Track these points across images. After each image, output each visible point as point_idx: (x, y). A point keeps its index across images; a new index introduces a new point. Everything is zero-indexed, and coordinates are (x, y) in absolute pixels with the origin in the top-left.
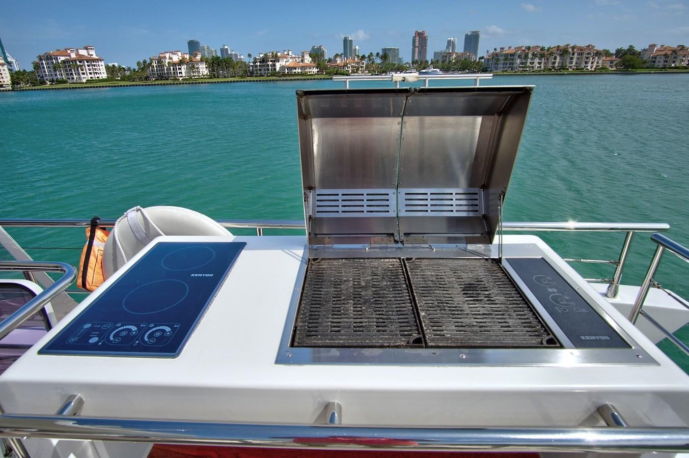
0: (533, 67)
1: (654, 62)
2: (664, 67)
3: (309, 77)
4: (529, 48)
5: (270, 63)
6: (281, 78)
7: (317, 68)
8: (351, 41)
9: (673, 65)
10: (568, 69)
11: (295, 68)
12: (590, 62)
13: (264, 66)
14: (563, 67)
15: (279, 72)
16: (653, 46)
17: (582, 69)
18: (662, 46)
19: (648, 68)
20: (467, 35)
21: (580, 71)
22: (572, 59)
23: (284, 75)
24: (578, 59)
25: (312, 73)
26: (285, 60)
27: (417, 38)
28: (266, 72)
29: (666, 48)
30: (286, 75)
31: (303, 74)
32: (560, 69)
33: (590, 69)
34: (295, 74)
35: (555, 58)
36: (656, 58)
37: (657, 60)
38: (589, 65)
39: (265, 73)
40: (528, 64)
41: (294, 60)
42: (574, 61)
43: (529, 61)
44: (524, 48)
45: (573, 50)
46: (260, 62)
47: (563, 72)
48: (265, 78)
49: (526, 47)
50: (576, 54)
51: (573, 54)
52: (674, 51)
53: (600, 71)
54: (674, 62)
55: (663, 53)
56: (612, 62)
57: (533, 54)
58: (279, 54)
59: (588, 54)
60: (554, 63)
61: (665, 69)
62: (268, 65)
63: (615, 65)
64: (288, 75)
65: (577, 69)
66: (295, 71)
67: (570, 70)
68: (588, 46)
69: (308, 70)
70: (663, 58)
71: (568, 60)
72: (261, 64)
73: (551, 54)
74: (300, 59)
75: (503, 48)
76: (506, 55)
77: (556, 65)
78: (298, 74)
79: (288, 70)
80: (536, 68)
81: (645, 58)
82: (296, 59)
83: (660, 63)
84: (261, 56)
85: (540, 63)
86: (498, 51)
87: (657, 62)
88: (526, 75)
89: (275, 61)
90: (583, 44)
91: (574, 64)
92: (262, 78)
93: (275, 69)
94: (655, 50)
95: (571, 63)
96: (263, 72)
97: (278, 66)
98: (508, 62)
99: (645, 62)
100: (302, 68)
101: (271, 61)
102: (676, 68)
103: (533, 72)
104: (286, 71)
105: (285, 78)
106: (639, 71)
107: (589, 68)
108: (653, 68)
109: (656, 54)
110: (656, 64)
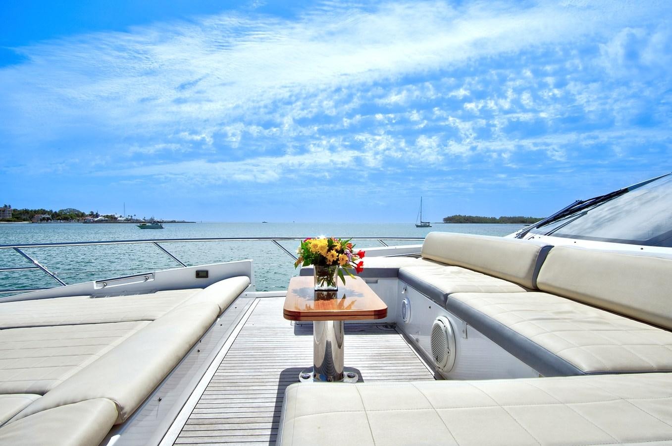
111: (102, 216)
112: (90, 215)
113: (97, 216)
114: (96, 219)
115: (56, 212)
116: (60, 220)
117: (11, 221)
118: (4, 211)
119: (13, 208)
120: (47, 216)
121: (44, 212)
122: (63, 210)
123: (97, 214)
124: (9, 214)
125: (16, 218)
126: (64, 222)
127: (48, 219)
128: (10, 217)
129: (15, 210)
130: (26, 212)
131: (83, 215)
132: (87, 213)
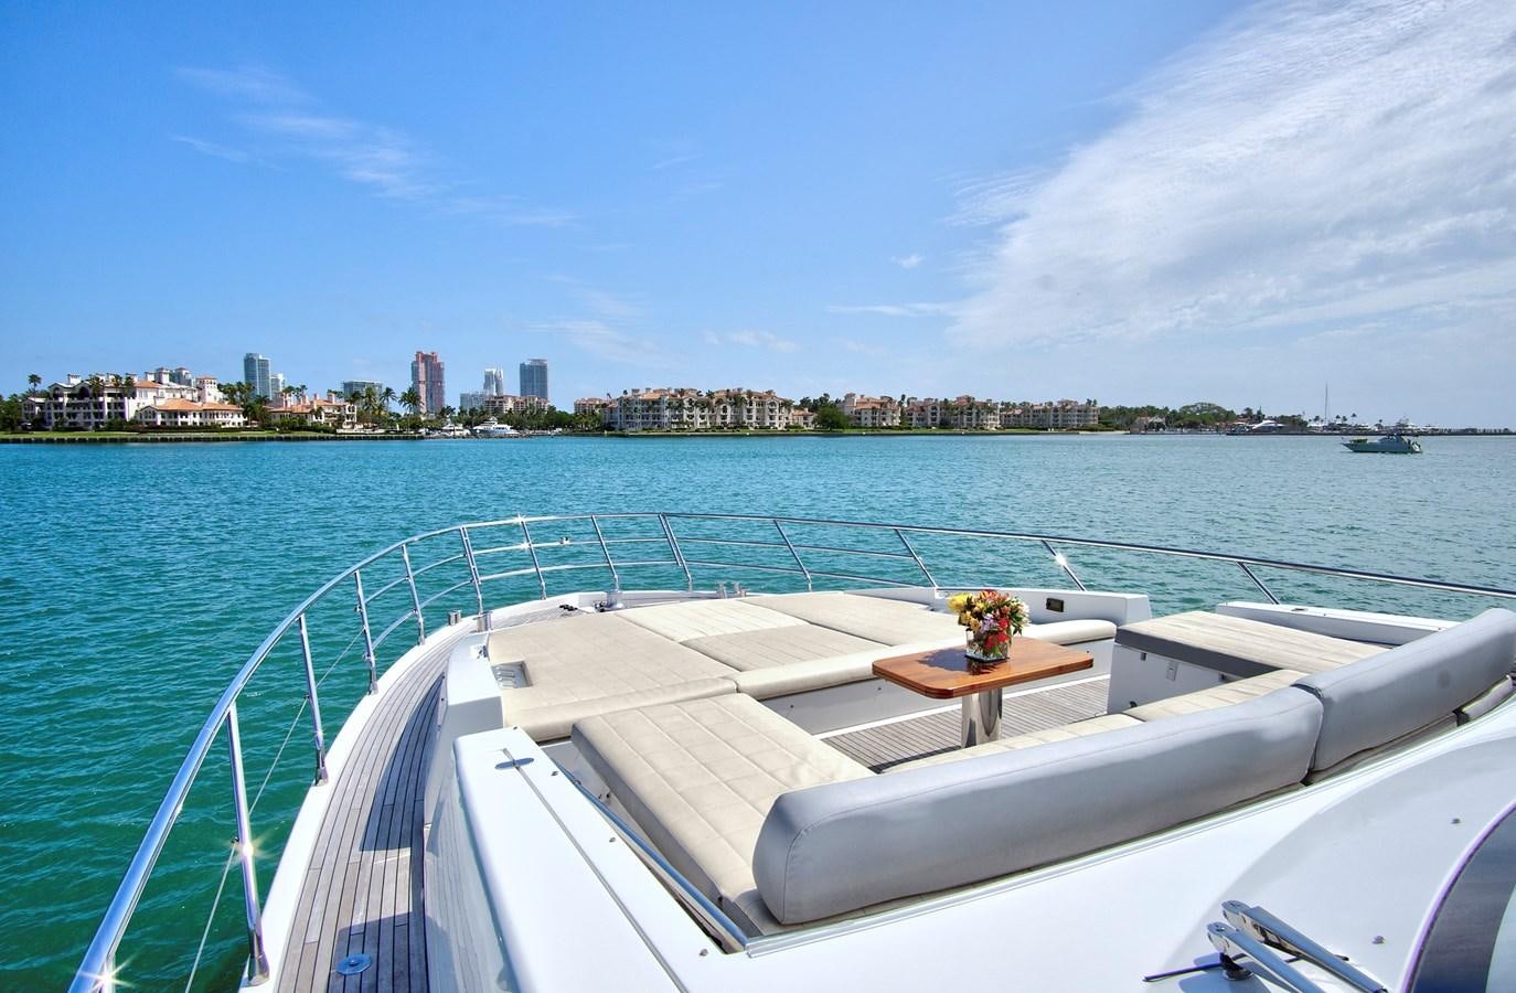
0: (692, 424)
1: (859, 419)
2: (874, 427)
3: (229, 435)
4: (682, 392)
5: (108, 400)
6: (149, 436)
7: (245, 414)
8: (264, 364)
9: (884, 424)
10: (747, 427)
11: (184, 414)
12: (777, 418)
13: (87, 405)
14: (739, 425)
15: (133, 422)
16: (850, 396)
17: (769, 427)
18: (862, 396)
19: (854, 428)
20: (522, 366)
21: (765, 432)
22: (749, 411)
23: (154, 428)
24: (758, 411)
25: (231, 426)
26: (151, 394)
27: (422, 366)
28: (93, 420)
29: (868, 400)
30: (158, 427)
31: (209, 427)
32: (735, 428)
33: (780, 429)
34: (185, 428)
35: (725, 410)
36: (860, 413)
37: (863, 416)
38: (776, 421)
39: (89, 423)
40: (685, 418)
41: (178, 395)
42: (754, 413)
43: (686, 413)
44: (673, 392)
45: (750, 397)
46: (69, 396)
47: (742, 432)
48: (90, 434)
49: (676, 390)
50: (754, 404)
51: (751, 404)
52: (882, 404)
53: (792, 431)
54: (884, 419)
55: (869, 406)
56: (805, 418)
57: (690, 402)
58: (136, 380)
59: (772, 404)
60: (724, 417)
61: (877, 430)
62: (101, 405)
63: (813, 423)
64: (163, 428)
65: (761, 428)
66: (184, 419)
67: (752, 429)
68: (769, 392)
69: (219, 419)
70: (869, 415)
71: (745, 413)
72: (76, 401)
73: (719, 402)
74: (196, 395)
75: (638, 391)
76: (644, 402)
77: (728, 420)
78: (194, 428)
79: (163, 417)
80: (699, 426)
81: (847, 412)
82: (183, 393)
83: (867, 420)
84: (75, 382)
85: (703, 417)
86: (630, 394)
87: (863, 419)
88: (686, 436)
89: (121, 396)
90: (759, 389)
91: (754, 419)
92: (77, 435)
93: (122, 415)
94: (856, 402)
95: (750, 418)
96: (80, 419)
97: (131, 408)
98: (651, 413)
99: (849, 418)
100: (205, 413)
101: (109, 395)
102: (890, 428)
103: (697, 431)
104: (159, 419)
105: (159, 436)
106: (846, 431)
107: (777, 426)
108: (861, 428)
109: (859, 408)
110: (863, 422)
111: (1270, 418)
112: (1244, 416)
113: (1260, 418)
114: (1256, 426)
115: (1174, 412)
116: (1181, 427)
117: (1096, 430)
118: (1086, 412)
119: (1099, 405)
120: (1156, 420)
121: (1152, 411)
122: (1188, 407)
123: (1259, 412)
124: (1094, 416)
125: (1106, 424)
126: (1189, 433)
127: (1159, 426)
128: (1094, 422)
129: (1105, 409)
130: (1122, 411)
131: (1229, 416)
132: (1238, 412)
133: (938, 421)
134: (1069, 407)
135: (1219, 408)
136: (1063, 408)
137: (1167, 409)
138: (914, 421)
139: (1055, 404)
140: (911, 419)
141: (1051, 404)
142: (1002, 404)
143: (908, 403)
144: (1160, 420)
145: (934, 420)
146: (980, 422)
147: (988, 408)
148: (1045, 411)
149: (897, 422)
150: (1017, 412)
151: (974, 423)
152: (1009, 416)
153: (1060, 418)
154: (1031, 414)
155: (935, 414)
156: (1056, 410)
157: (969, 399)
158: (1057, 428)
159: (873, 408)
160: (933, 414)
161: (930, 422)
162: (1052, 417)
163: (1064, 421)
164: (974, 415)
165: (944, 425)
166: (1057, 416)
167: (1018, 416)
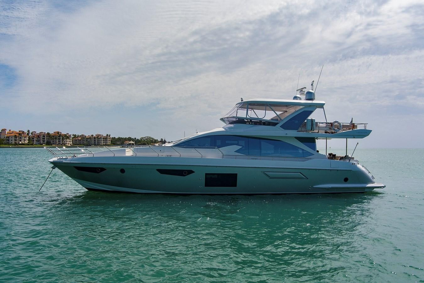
1: (9, 140)
9: (21, 143)
16: (4, 130)
18: (10, 130)
19: (5, 144)
29: (13, 132)
36: (9, 138)
37: (10, 139)
52: (19, 134)
54: (20, 141)
55: (13, 135)
61: (16, 145)
70: (13, 139)
81: (2, 137)
87: (10, 140)
94: (7, 133)
99: (3, 140)
102: (23, 144)
108: (9, 144)
109: (8, 135)
110: (10, 142)
112: (160, 141)
116: (140, 145)
117: (110, 146)
118: (106, 139)
119: (111, 137)
120: (132, 142)
121: (130, 139)
122: (143, 138)
123: (165, 140)
124: (109, 140)
125: (113, 143)
127: (133, 144)
128: (109, 143)
129: (113, 138)
130: (120, 139)
131: (155, 141)
133: (45, 142)
134: (100, 137)
135: (153, 138)
136: (97, 137)
137: (135, 138)
138: (35, 142)
139: (94, 136)
140: (34, 141)
141: (92, 135)
142: (73, 135)
143: (32, 134)
144: (133, 142)
145: (44, 141)
146: (64, 142)
147: (67, 137)
148: (90, 138)
149: (27, 142)
150: (79, 138)
151: (61, 143)
152: (76, 140)
153: (96, 141)
154: (85, 139)
155: (44, 139)
156: (95, 138)
157: (58, 133)
158: (95, 145)
159: (15, 136)
160: (43, 139)
161: (42, 142)
162: (93, 141)
163: (98, 142)
164: (61, 140)
165: (48, 143)
166: (95, 140)
167: (80, 140)
